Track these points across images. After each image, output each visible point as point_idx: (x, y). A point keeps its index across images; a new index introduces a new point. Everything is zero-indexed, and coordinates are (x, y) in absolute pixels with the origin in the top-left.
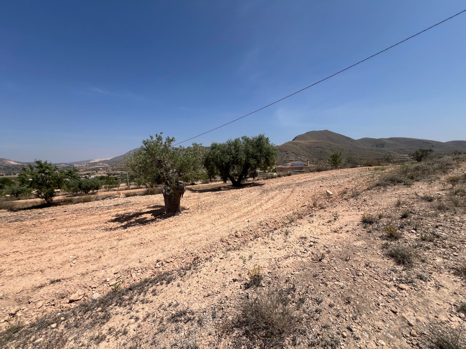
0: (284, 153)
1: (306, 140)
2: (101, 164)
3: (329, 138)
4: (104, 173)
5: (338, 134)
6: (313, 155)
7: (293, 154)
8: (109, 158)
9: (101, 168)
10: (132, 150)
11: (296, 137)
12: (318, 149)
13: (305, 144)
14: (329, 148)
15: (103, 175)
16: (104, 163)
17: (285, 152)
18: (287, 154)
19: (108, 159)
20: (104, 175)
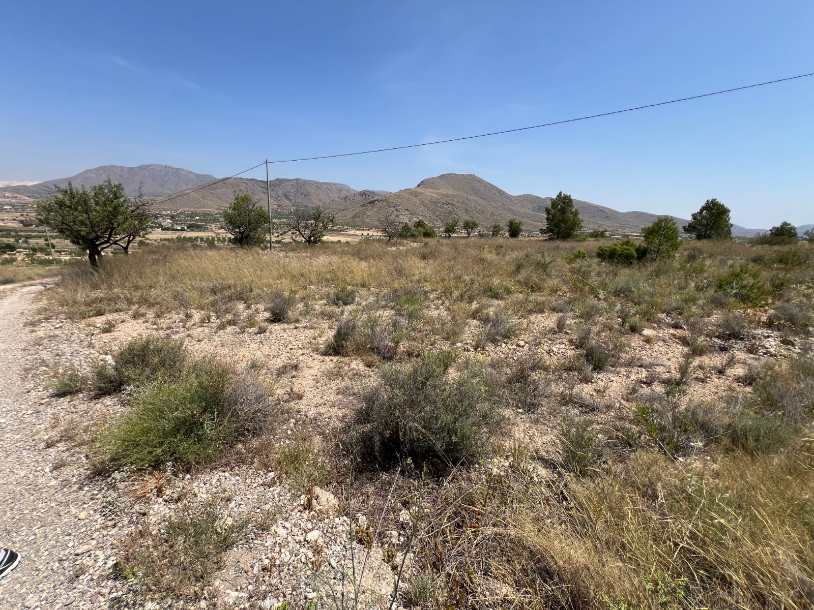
0: (393, 209)
1: (435, 189)
2: (7, 194)
3: (473, 190)
4: (14, 220)
5: (488, 183)
6: (437, 217)
7: (406, 212)
8: (30, 181)
9: (8, 205)
10: (93, 168)
11: (422, 182)
12: (446, 207)
13: (430, 196)
14: (464, 206)
15: (10, 224)
16: (18, 193)
17: (395, 207)
18: (397, 210)
19: (30, 184)
20: (15, 225)
